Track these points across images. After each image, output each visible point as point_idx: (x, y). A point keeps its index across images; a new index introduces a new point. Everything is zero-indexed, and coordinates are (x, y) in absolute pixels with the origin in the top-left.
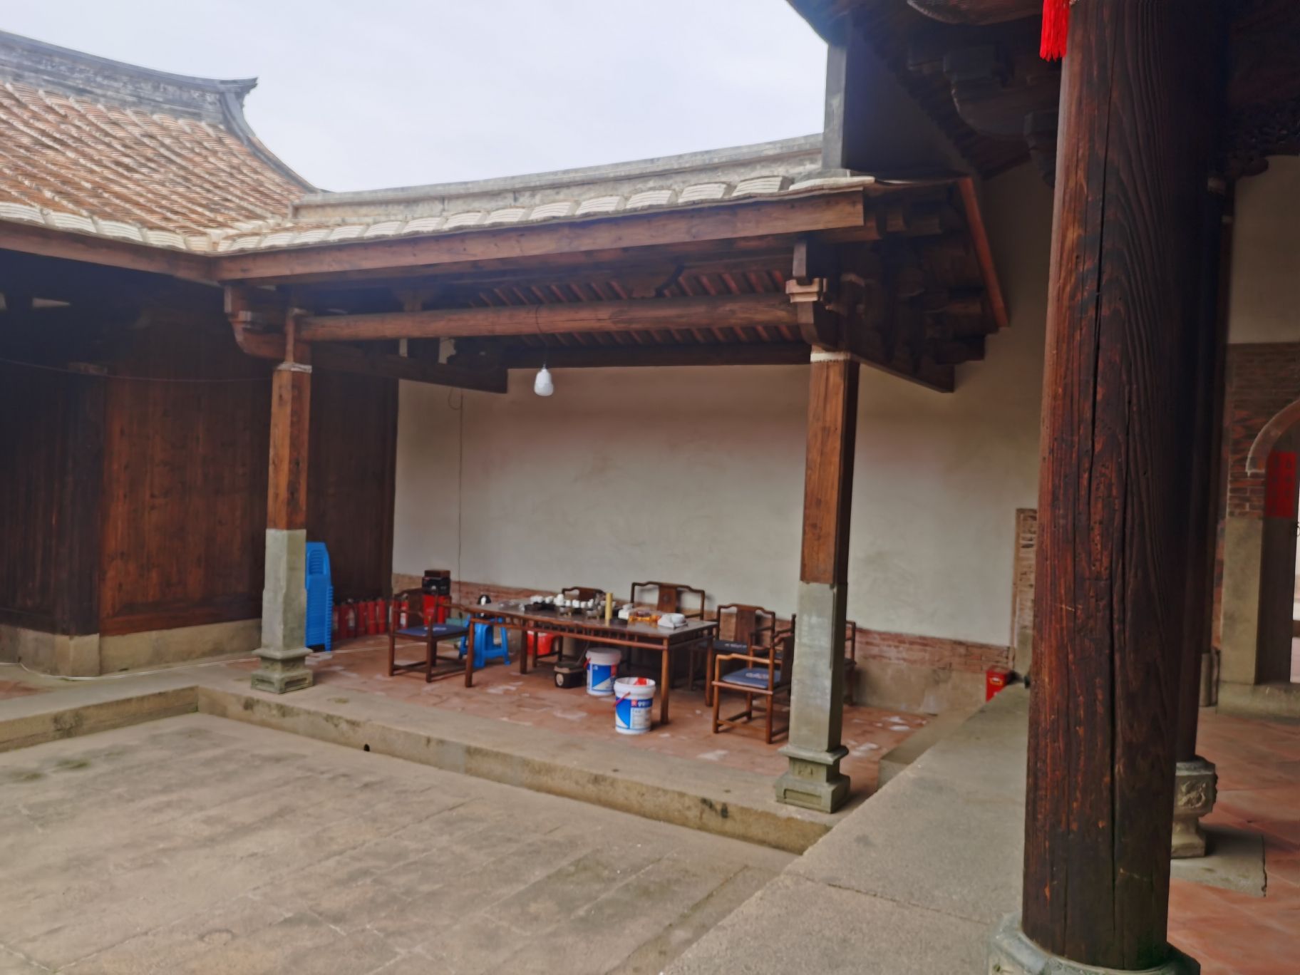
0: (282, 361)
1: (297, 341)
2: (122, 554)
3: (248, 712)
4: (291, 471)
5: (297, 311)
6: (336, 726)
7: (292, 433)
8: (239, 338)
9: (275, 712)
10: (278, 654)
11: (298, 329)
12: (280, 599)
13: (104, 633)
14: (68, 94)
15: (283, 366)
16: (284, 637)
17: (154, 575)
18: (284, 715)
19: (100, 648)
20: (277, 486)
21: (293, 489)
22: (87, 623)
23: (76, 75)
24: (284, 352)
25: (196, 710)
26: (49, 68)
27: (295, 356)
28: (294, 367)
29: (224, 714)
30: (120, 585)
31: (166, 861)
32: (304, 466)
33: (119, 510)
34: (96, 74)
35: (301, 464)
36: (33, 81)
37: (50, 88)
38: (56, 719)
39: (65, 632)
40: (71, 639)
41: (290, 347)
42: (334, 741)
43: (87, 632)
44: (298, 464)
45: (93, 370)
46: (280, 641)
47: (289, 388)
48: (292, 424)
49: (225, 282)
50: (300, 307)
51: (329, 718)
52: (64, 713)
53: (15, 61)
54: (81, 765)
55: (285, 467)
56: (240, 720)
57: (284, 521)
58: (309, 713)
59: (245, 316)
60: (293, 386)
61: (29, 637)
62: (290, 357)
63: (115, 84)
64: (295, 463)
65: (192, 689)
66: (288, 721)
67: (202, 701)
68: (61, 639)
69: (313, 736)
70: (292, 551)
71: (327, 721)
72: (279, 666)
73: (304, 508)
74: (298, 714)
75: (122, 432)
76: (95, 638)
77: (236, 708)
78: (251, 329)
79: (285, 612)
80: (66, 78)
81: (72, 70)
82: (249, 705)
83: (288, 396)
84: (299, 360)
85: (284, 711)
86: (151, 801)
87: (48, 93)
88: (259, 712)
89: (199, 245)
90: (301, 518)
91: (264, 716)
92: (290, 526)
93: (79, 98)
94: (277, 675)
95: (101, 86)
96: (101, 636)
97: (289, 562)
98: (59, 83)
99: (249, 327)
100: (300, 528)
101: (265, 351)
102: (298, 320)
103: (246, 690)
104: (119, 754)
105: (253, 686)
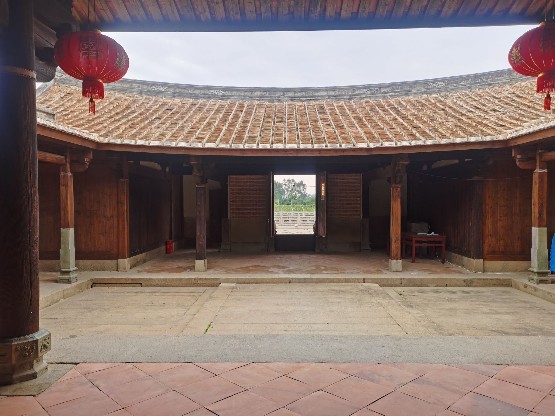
0: (535, 169)
1: (540, 162)
2: (490, 235)
3: (525, 289)
4: (539, 207)
5: (540, 151)
6: (551, 296)
7: (539, 194)
8: (518, 164)
9: (533, 289)
10: (536, 270)
11: (540, 158)
12: (536, 251)
13: (484, 259)
14: (486, 87)
15: (536, 171)
16: (538, 265)
17: (502, 242)
18: (535, 291)
19: (484, 264)
20: (535, 213)
21: (540, 213)
22: (479, 255)
23: (489, 80)
24: (536, 165)
25: (511, 287)
26: (480, 81)
27: (539, 167)
28: (539, 171)
29: (519, 289)
30: (490, 245)
31: (472, 314)
32: (545, 205)
33: (489, 222)
34: (495, 77)
35: (543, 205)
36: (475, 87)
37: (480, 87)
38: (465, 281)
39: (473, 258)
40: (474, 260)
41: (538, 164)
42: (551, 301)
43: (479, 258)
44: (542, 204)
45: (478, 178)
46: (537, 266)
47: (538, 178)
48: (539, 190)
49: (511, 147)
50: (541, 150)
51: (549, 293)
52: (467, 279)
53: (469, 83)
54: (467, 293)
55: (537, 206)
56: (523, 291)
57: (537, 224)
58: (543, 290)
59: (519, 157)
60: (539, 178)
61: (466, 259)
62: (538, 167)
63: (502, 78)
64: (541, 205)
65: (509, 279)
66: (537, 293)
67: (513, 284)
68: (472, 260)
69: (544, 299)
70: (540, 235)
71: (548, 294)
72: (537, 275)
73: (546, 220)
74: (539, 291)
75: (489, 197)
76: (482, 260)
77: (522, 287)
78: (521, 160)
79: (538, 256)
80: (485, 82)
81: (487, 79)
82: (526, 286)
83: (537, 181)
84: (541, 168)
85: (536, 289)
86: (479, 303)
87: (479, 89)
88: (529, 289)
89: (501, 137)
90: (545, 223)
91: (530, 291)
92: (540, 226)
93: (489, 87)
94: (536, 277)
95: (497, 80)
96: (484, 260)
97: (539, 239)
98: (484, 85)
99: (520, 160)
100: (544, 227)
101: (528, 167)
102: (541, 155)
103: (526, 282)
104: (479, 292)
105: (529, 281)
